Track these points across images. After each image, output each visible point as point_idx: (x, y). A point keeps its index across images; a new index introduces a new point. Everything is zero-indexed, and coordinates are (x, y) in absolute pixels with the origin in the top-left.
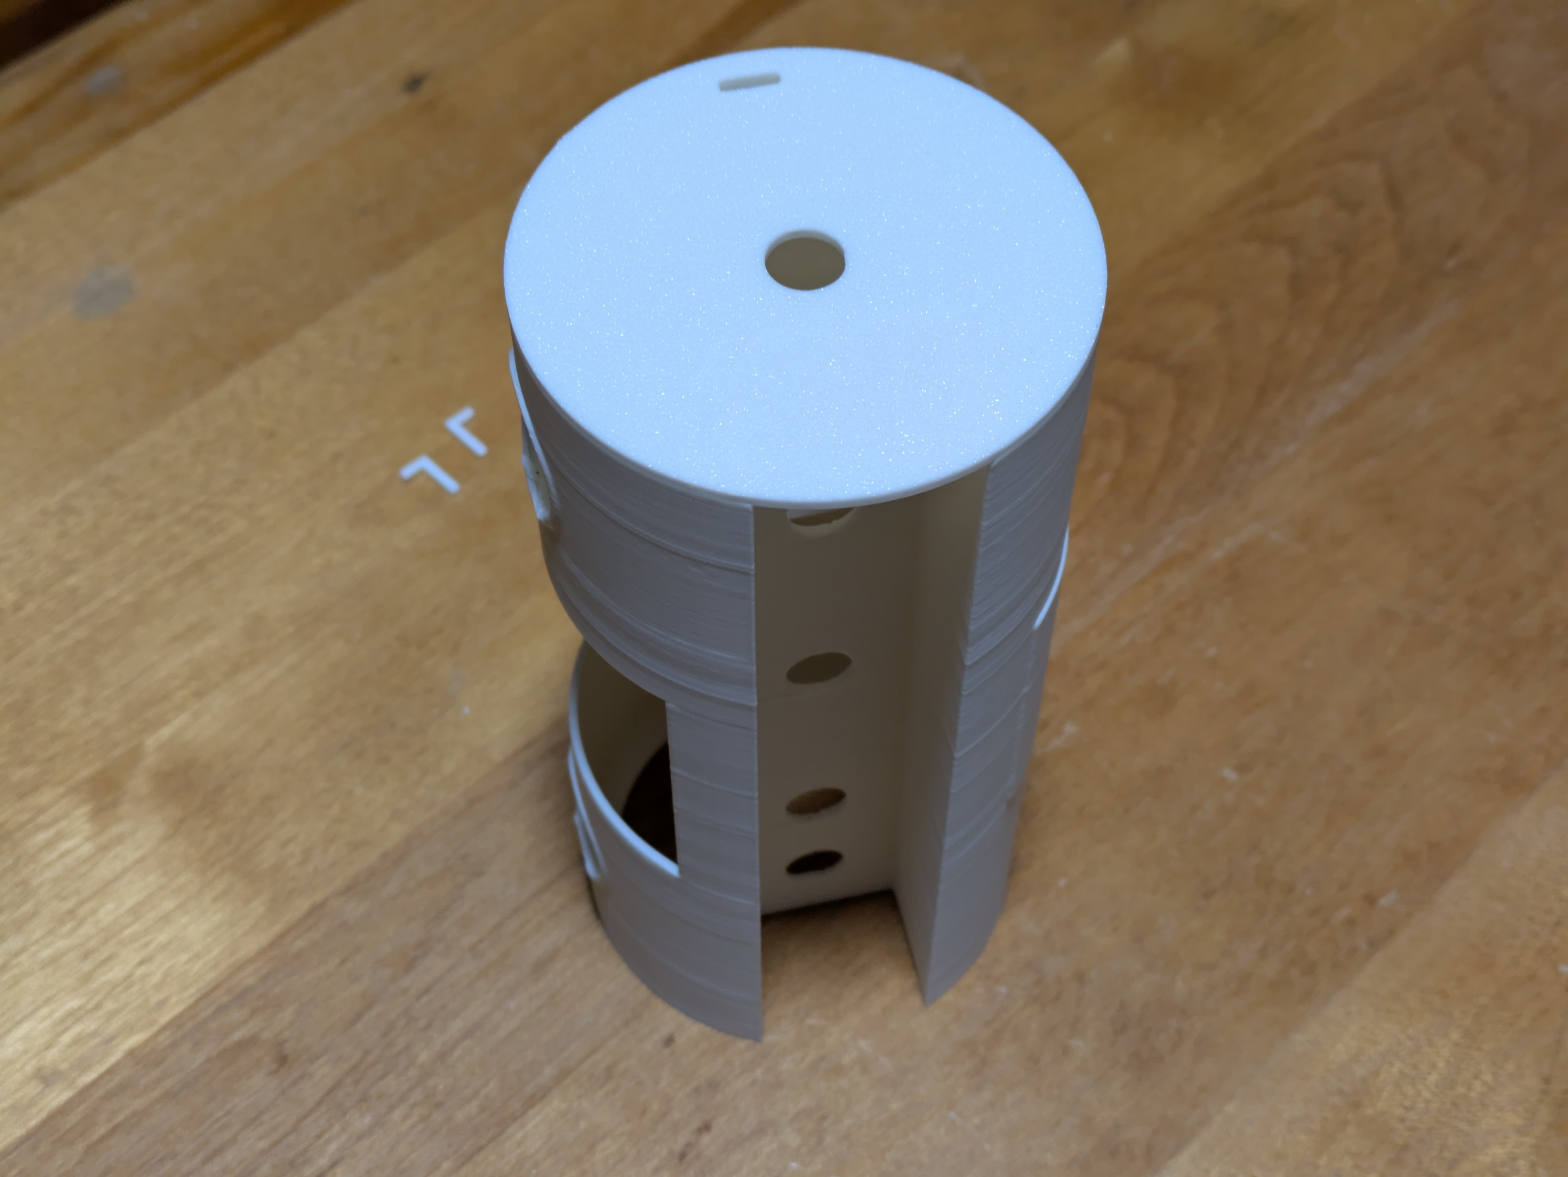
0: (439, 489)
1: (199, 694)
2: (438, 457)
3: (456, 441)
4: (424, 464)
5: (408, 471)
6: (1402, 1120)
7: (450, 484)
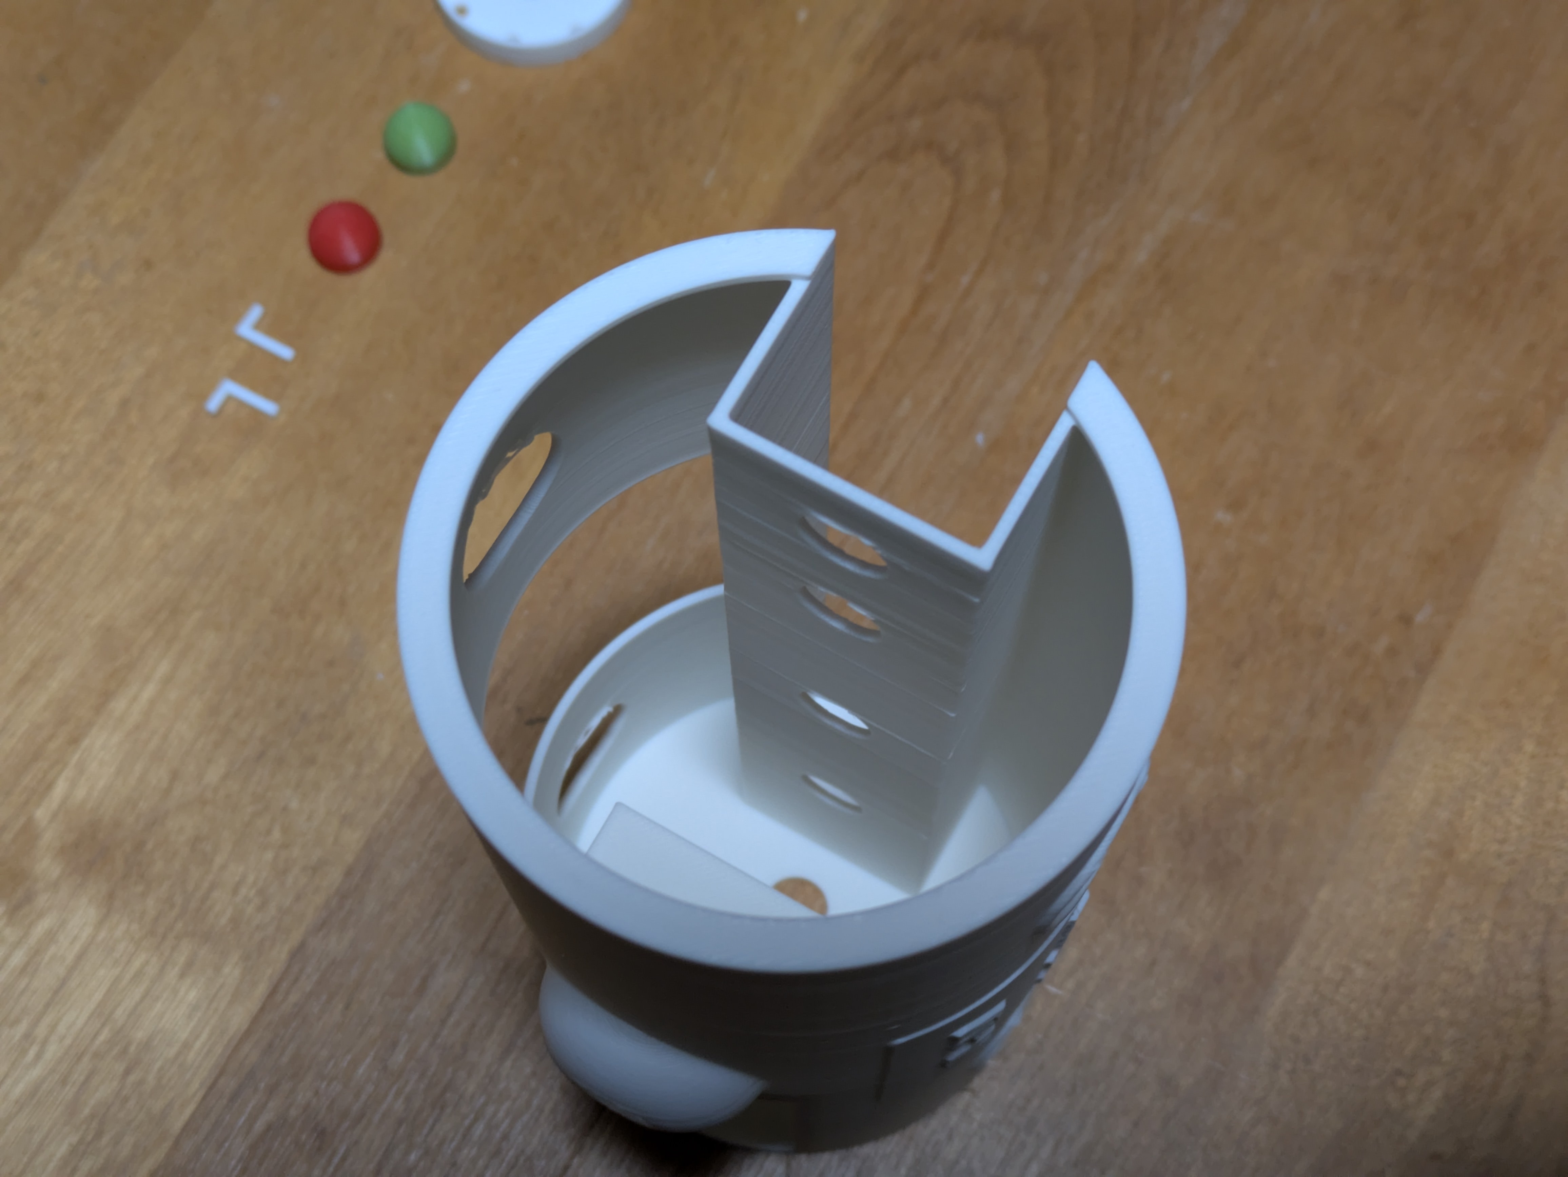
0: (256, 414)
1: (74, 741)
2: (238, 374)
3: (254, 349)
4: (230, 388)
5: (214, 404)
6: (1499, 856)
7: (268, 406)
